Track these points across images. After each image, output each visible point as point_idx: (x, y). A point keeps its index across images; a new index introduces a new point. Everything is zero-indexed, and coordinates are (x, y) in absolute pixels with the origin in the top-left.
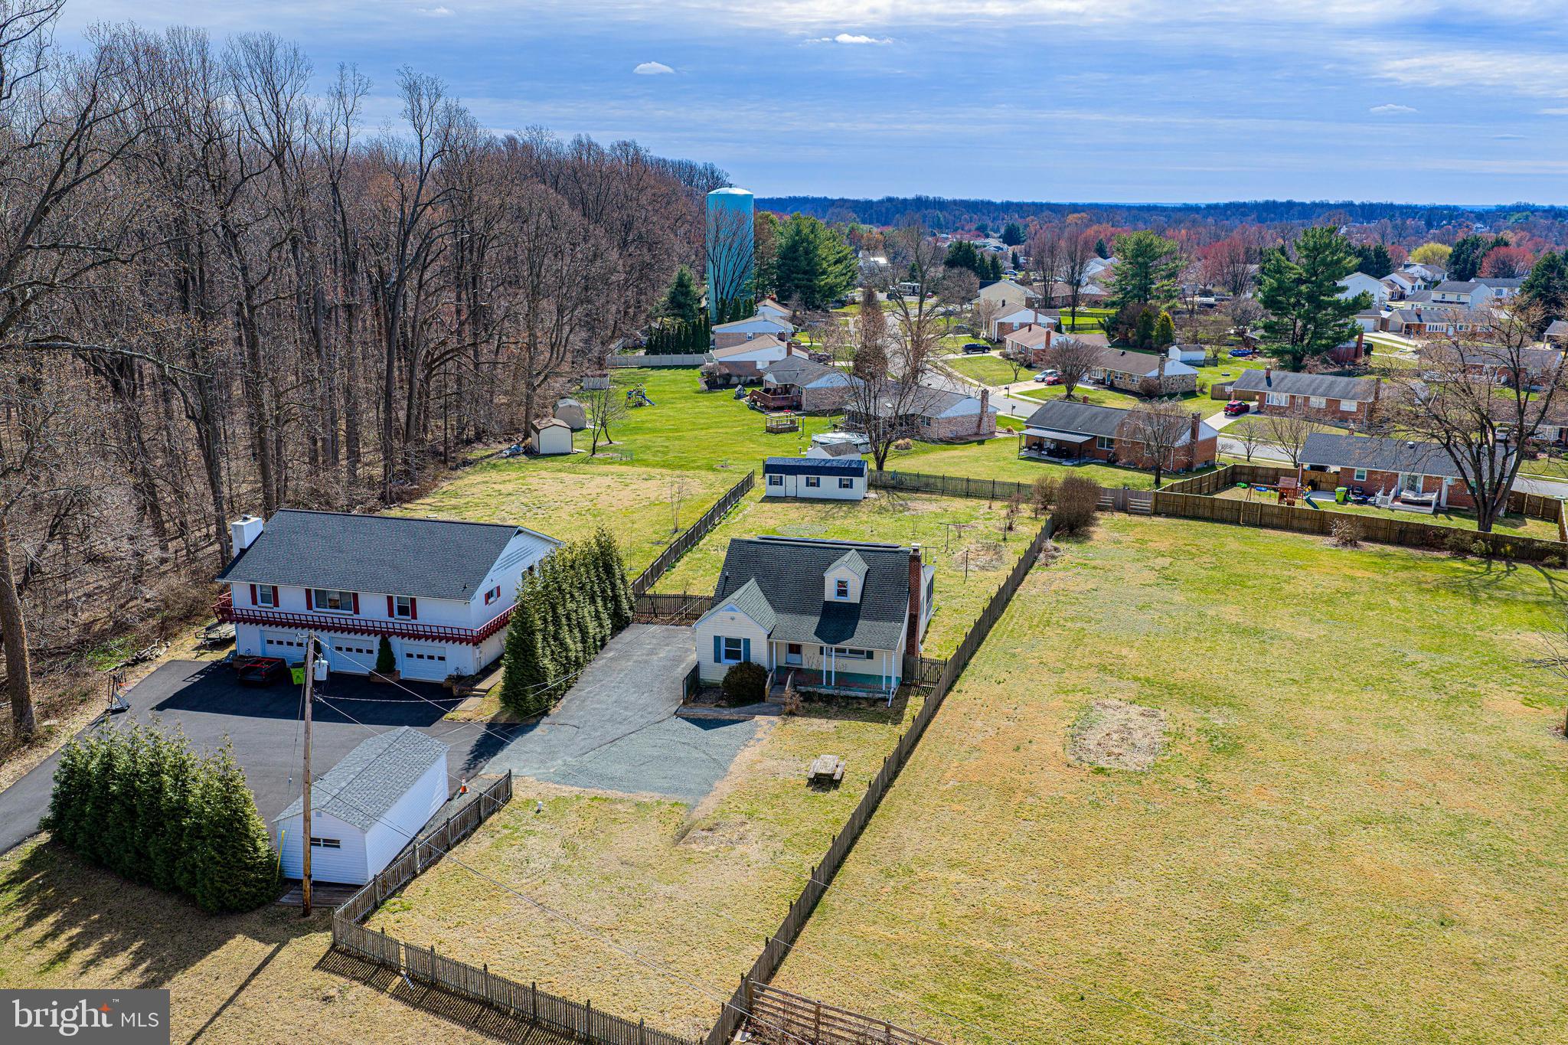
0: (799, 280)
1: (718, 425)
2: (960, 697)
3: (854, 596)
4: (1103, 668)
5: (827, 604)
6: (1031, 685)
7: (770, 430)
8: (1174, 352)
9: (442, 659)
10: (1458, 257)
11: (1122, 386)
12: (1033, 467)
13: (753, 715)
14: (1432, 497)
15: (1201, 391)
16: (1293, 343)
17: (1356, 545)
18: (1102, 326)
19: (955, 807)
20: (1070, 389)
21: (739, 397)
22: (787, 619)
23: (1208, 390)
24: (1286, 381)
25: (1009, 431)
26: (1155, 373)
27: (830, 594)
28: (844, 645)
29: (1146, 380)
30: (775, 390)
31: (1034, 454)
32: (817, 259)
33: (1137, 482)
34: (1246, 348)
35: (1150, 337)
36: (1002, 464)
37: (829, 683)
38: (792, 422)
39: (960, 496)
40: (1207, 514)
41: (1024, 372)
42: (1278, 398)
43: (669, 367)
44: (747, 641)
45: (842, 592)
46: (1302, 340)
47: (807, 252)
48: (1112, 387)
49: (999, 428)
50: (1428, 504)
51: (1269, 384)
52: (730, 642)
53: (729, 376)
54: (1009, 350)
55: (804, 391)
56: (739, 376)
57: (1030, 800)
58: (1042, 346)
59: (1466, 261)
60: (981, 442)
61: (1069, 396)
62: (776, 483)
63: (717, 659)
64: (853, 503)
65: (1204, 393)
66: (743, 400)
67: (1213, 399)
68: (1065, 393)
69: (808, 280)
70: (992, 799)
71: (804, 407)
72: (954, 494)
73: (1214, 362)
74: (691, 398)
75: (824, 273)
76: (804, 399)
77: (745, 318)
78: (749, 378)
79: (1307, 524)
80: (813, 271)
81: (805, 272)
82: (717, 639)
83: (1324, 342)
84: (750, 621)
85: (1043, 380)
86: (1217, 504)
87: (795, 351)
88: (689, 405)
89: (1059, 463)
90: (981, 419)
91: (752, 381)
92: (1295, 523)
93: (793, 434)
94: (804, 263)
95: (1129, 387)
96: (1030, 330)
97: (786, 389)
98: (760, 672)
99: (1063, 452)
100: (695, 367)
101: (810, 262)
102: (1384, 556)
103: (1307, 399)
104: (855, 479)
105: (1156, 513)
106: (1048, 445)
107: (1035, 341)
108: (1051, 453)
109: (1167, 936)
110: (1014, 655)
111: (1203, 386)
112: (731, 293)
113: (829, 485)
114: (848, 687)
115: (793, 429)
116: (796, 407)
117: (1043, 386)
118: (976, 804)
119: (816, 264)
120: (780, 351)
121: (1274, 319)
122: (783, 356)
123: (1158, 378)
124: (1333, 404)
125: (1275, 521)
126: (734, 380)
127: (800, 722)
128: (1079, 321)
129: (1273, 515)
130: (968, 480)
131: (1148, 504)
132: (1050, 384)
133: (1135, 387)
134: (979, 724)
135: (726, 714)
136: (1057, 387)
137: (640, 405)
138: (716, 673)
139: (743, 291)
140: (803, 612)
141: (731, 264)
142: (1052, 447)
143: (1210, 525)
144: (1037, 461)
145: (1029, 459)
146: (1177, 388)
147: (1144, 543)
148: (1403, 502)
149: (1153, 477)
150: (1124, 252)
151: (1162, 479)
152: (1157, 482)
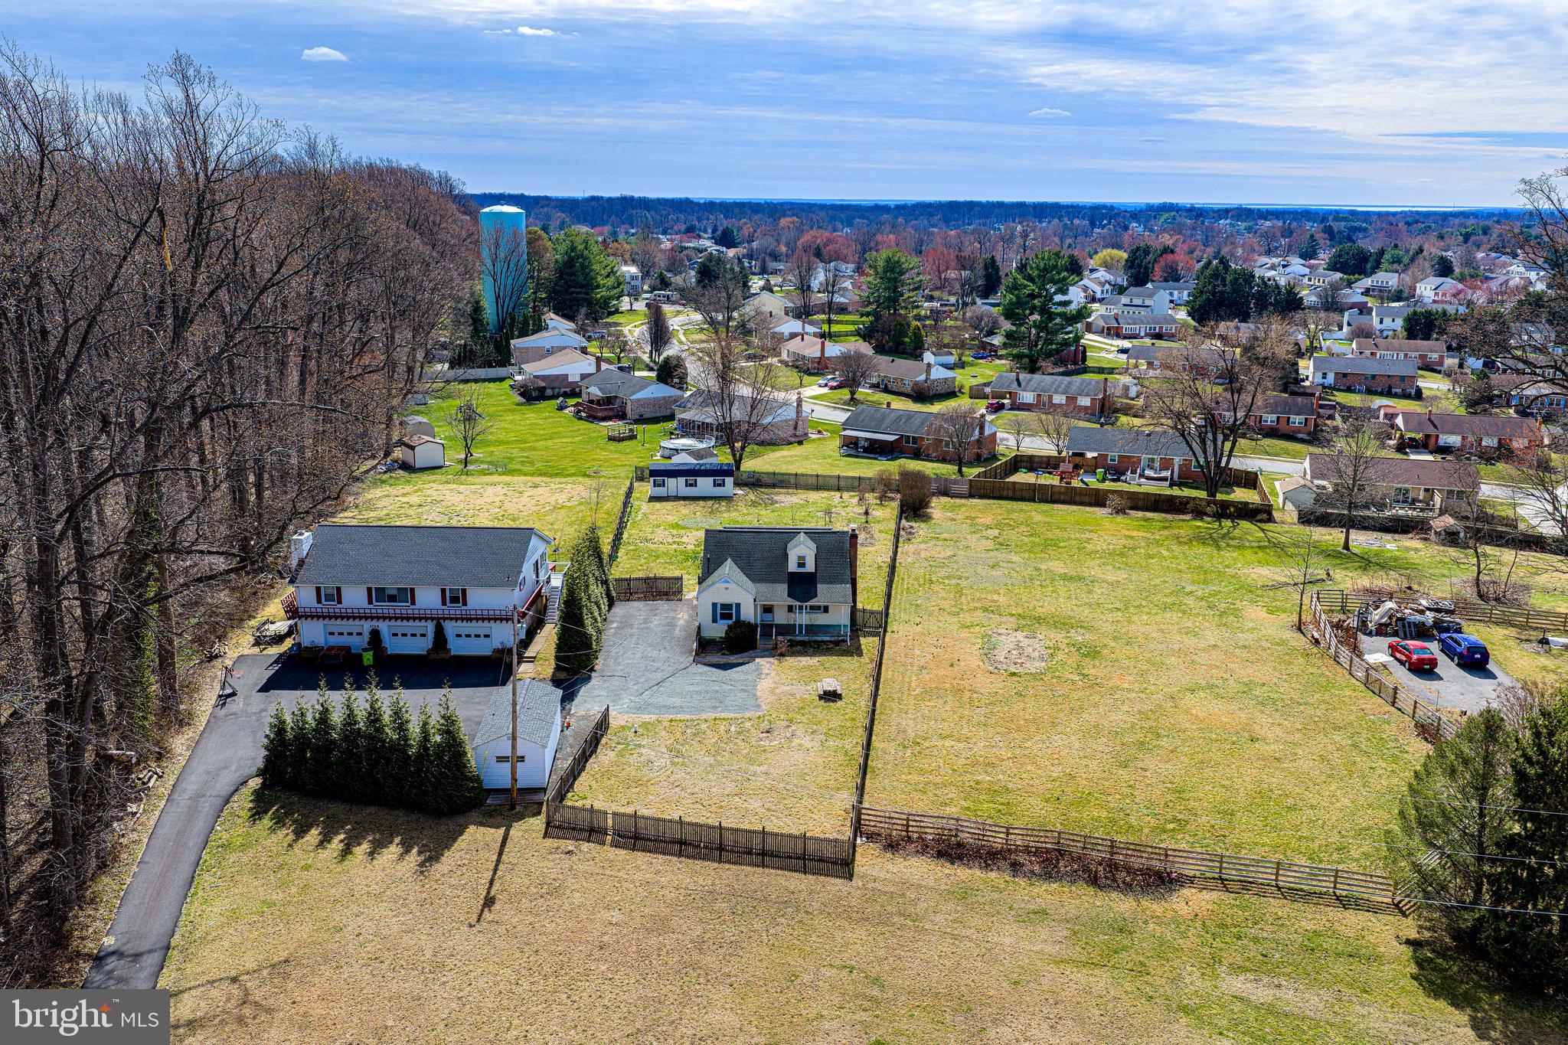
0: (577, 293)
1: (559, 435)
2: (895, 636)
3: (810, 567)
4: (985, 610)
5: (791, 575)
6: (941, 625)
7: (612, 439)
8: (928, 357)
9: (487, 636)
10: (1133, 262)
11: (895, 389)
12: (855, 463)
13: (753, 659)
14: (1167, 474)
15: (960, 391)
16: (1030, 348)
17: (1125, 513)
18: (858, 333)
19: (928, 703)
20: (853, 393)
21: (561, 408)
22: (763, 587)
23: (966, 390)
24: (1032, 383)
25: (819, 432)
26: (923, 377)
27: (792, 567)
28: (813, 602)
29: (916, 384)
30: (598, 401)
31: (852, 452)
32: (592, 274)
33: (944, 471)
34: (987, 352)
35: (903, 343)
36: (829, 460)
37: (800, 632)
38: (631, 430)
39: (812, 489)
40: (1011, 494)
41: (806, 379)
42: (1028, 397)
43: (476, 381)
44: (738, 605)
45: (801, 565)
46: (1036, 346)
47: (583, 267)
48: (886, 390)
49: (810, 431)
50: (1165, 479)
51: (1019, 385)
52: (724, 606)
53: (544, 388)
54: (784, 356)
55: (626, 403)
56: (553, 389)
57: (975, 695)
58: (818, 355)
59: (1140, 266)
60: (800, 443)
61: (852, 399)
62: (659, 486)
63: (714, 621)
64: (729, 499)
65: (963, 393)
66: (566, 411)
67: (972, 398)
68: (849, 396)
69: (587, 294)
70: (950, 697)
71: (629, 415)
72: (808, 487)
73: (961, 365)
74: (515, 410)
75: (598, 286)
76: (629, 408)
77: (535, 332)
78: (563, 390)
79: (1086, 499)
80: (589, 285)
81: (582, 286)
82: (714, 605)
83: (1054, 347)
84: (740, 590)
85: (826, 385)
86: (1017, 486)
87: (604, 366)
88: (517, 417)
89: (876, 459)
90: (797, 423)
91: (565, 392)
92: (1077, 498)
93: (634, 441)
94: (581, 278)
95: (901, 390)
96: (803, 339)
97: (609, 400)
98: (751, 628)
99: (876, 450)
100: (502, 380)
101: (586, 275)
102: (1147, 520)
103: (1050, 397)
104: (727, 479)
105: (971, 496)
106: (862, 443)
107: (811, 349)
108: (866, 450)
109: (1095, 763)
110: (917, 605)
111: (962, 387)
112: (511, 305)
113: (705, 485)
114: (815, 634)
115: (633, 437)
116: (622, 416)
117: (826, 390)
118: (942, 701)
119: (592, 279)
120: (590, 365)
121: (1014, 328)
122: (592, 369)
123: (926, 381)
124: (1072, 400)
125: (1062, 497)
126: (549, 392)
127: (791, 661)
128: (835, 328)
129: (1060, 493)
130: (817, 476)
131: (965, 489)
132: (832, 388)
133: (908, 389)
134: (917, 652)
135: (733, 659)
136: (839, 391)
137: (472, 418)
138: (717, 630)
140: (774, 581)
141: (510, 282)
142: (866, 445)
143: (1014, 503)
144: (857, 457)
145: (849, 456)
146: (941, 389)
147: (972, 519)
148: (1148, 478)
149: (957, 468)
150: (875, 268)
151: (964, 469)
152: (960, 471)
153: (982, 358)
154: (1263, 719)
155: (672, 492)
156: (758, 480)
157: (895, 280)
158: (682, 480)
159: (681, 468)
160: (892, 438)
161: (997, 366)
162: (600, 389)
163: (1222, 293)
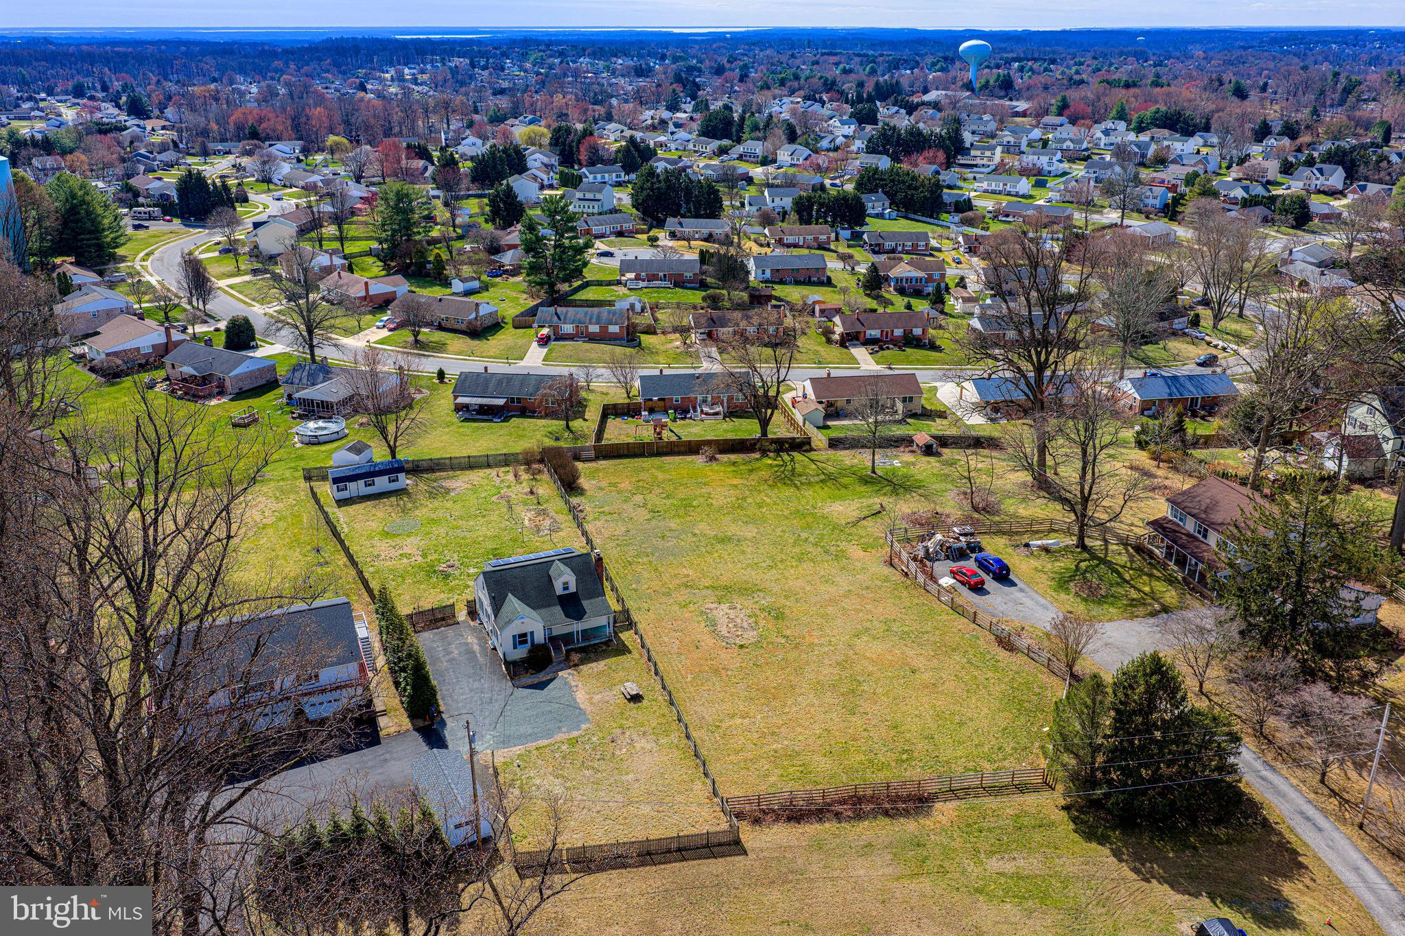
2: (642, 625)
4: (686, 586)
5: (560, 597)
6: (665, 607)
7: (235, 425)
9: (337, 700)
10: (557, 139)
11: (449, 326)
12: (478, 429)
13: (555, 672)
14: (719, 409)
15: (502, 321)
16: (548, 275)
17: (716, 459)
18: (373, 255)
19: (703, 688)
20: (415, 334)
21: (149, 385)
23: (509, 320)
24: (569, 315)
25: (419, 391)
26: (473, 316)
27: (559, 590)
28: (585, 619)
29: (470, 322)
30: (192, 378)
31: (467, 416)
33: (554, 428)
35: (428, 271)
37: (578, 640)
38: (245, 410)
39: (467, 469)
40: (626, 452)
41: (362, 320)
42: (568, 328)
44: (532, 633)
46: (553, 272)
48: (441, 328)
49: (413, 391)
50: (717, 414)
51: (559, 318)
52: (521, 636)
53: (120, 365)
55: (223, 378)
57: (729, 672)
58: (363, 294)
59: (564, 144)
60: (410, 406)
61: (416, 341)
62: (342, 490)
63: (515, 647)
65: (506, 323)
66: (159, 390)
67: (516, 327)
68: (413, 338)
70: (714, 678)
71: (229, 391)
73: (487, 288)
74: (101, 393)
76: (223, 381)
79: (682, 449)
82: (514, 637)
84: (533, 620)
85: (384, 327)
86: (630, 446)
88: (111, 401)
89: (491, 421)
90: (402, 387)
92: (674, 448)
93: (261, 426)
95: (455, 327)
96: (339, 275)
97: (206, 378)
98: (543, 647)
99: (487, 413)
102: (734, 464)
103: (587, 327)
104: (399, 474)
105: (597, 458)
106: (474, 407)
107: (353, 287)
108: (479, 413)
109: (835, 714)
111: (504, 318)
113: (382, 483)
114: (588, 639)
116: (223, 392)
117: (386, 333)
118: (711, 683)
120: (159, 335)
122: (163, 339)
123: (476, 319)
124: (604, 329)
125: (665, 450)
127: (585, 668)
129: (664, 446)
131: (592, 454)
132: (391, 330)
133: (463, 327)
134: (666, 639)
135: (542, 677)
136: (400, 332)
137: (65, 411)
138: (521, 652)
140: (549, 606)
142: (478, 409)
143: (632, 460)
144: (475, 420)
145: (466, 420)
146: (488, 322)
147: (614, 485)
148: (707, 414)
149: (564, 423)
151: (571, 424)
152: (568, 427)
154: (911, 653)
155: (354, 494)
156: (419, 466)
158: (361, 483)
159: (358, 472)
160: (501, 402)
161: (513, 284)
162: (195, 369)
163: (659, 189)
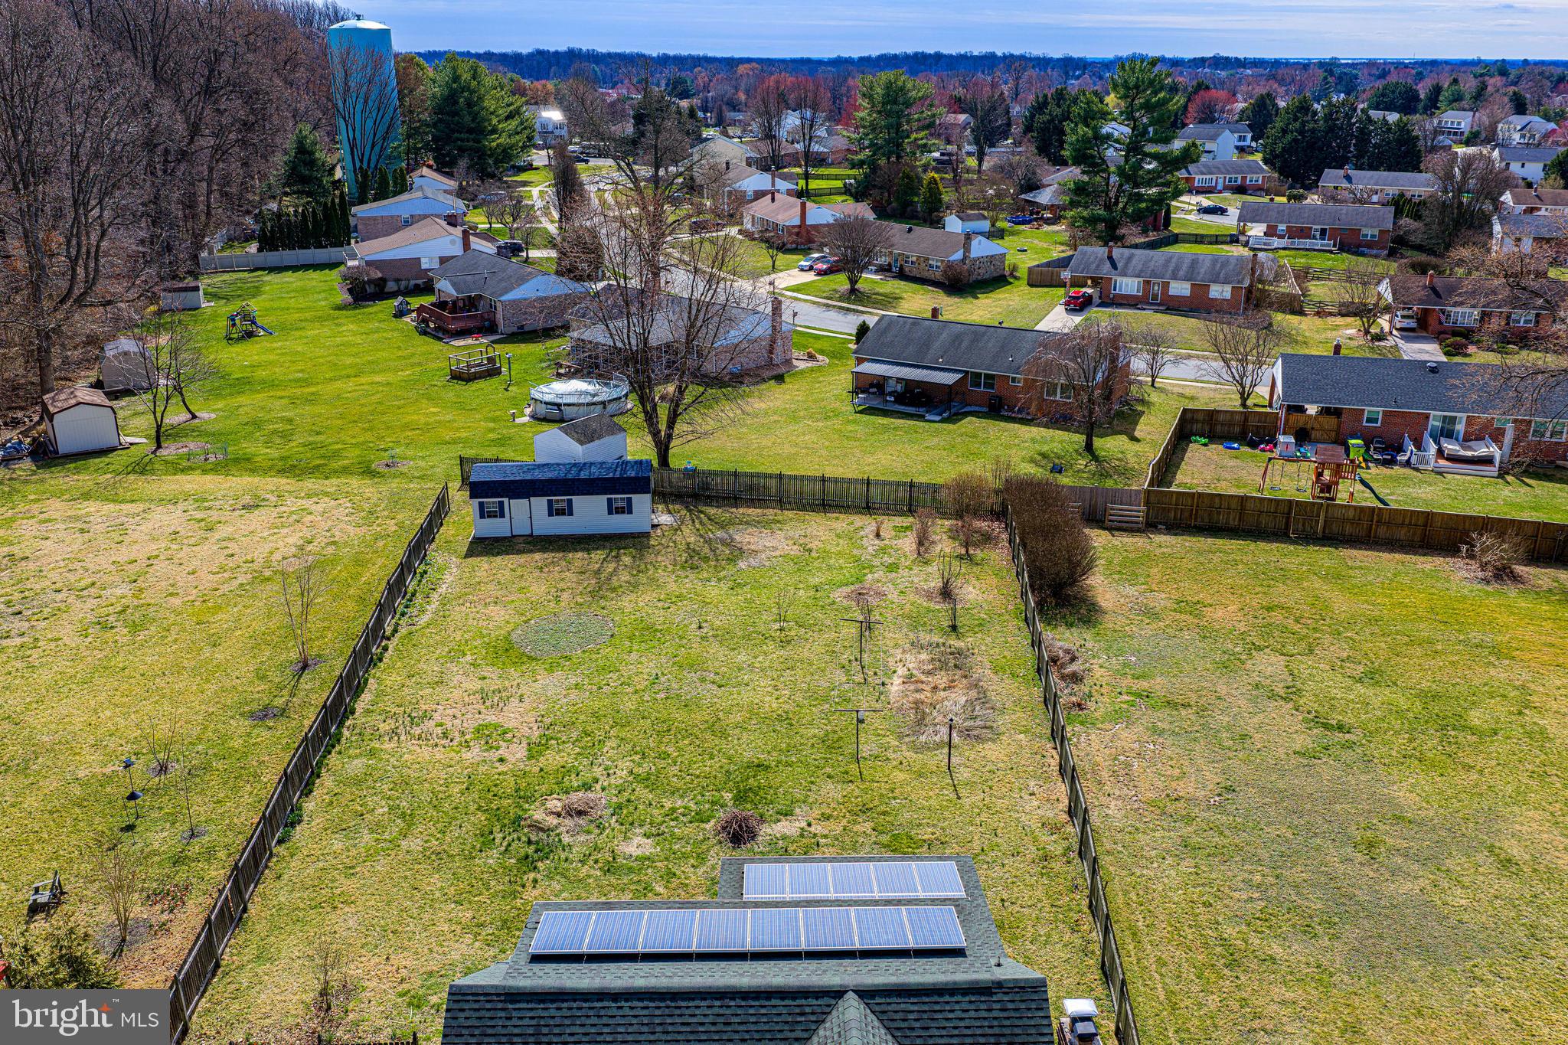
0: (462, 140)
1: (374, 367)
7: (457, 376)
8: (953, 224)
11: (915, 273)
12: (886, 429)
14: (1488, 451)
15: (1012, 275)
17: (1519, 578)
18: (846, 191)
20: (853, 282)
21: (400, 314)
23: (1022, 273)
24: (1134, 262)
25: (811, 357)
26: (958, 255)
29: (950, 266)
30: (455, 303)
31: (875, 403)
32: (483, 113)
33: (1056, 447)
35: (912, 203)
36: (836, 423)
38: (491, 360)
40: (1234, 522)
41: (782, 259)
42: (1129, 285)
43: (295, 268)
46: (1117, 203)
47: (470, 104)
48: (902, 276)
49: (795, 354)
50: (1488, 461)
51: (1114, 266)
53: (383, 281)
54: (748, 225)
55: (499, 305)
56: (397, 280)
58: (797, 221)
60: (780, 378)
61: (853, 291)
62: (492, 515)
64: (636, 541)
65: (1017, 278)
66: (407, 319)
67: (1031, 285)
68: (848, 286)
69: (475, 140)
71: (501, 327)
73: (1000, 234)
74: (329, 318)
75: (494, 131)
76: (499, 316)
77: (396, 194)
78: (413, 282)
79: (1402, 534)
80: (480, 130)
81: (470, 131)
83: (1143, 205)
85: (811, 268)
87: (476, 243)
88: (326, 331)
89: (921, 418)
90: (773, 341)
91: (417, 286)
92: (1382, 532)
93: (494, 382)
94: (467, 119)
95: (926, 275)
96: (773, 200)
97: (472, 303)
99: (921, 401)
100: (332, 265)
101: (475, 117)
103: (1166, 285)
104: (635, 497)
105: (1150, 526)
106: (891, 386)
107: (785, 213)
108: (900, 399)
111: (1015, 268)
112: (374, 158)
113: (590, 510)
115: (491, 371)
116: (487, 327)
117: (810, 277)
119: (484, 120)
120: (453, 242)
121: (1086, 178)
122: (457, 250)
123: (963, 260)
124: (1199, 290)
125: (1348, 529)
126: (391, 286)
128: (814, 185)
129: (1344, 520)
130: (824, 480)
131: (1139, 511)
132: (820, 273)
133: (937, 275)
136: (831, 277)
137: (250, 335)
139: (389, 157)
141: (370, 124)
142: (899, 388)
143: (1250, 546)
144: (885, 413)
145: (870, 411)
146: (985, 273)
147: (1194, 608)
148: (1454, 459)
149: (1081, 438)
150: (871, 97)
151: (1097, 442)
152: (1089, 447)
153: (1024, 223)
155: (522, 528)
156: (706, 487)
157: (899, 115)
158: (540, 503)
159: (539, 475)
160: (948, 379)
161: (1048, 233)
162: (454, 285)
163: (1313, 131)
